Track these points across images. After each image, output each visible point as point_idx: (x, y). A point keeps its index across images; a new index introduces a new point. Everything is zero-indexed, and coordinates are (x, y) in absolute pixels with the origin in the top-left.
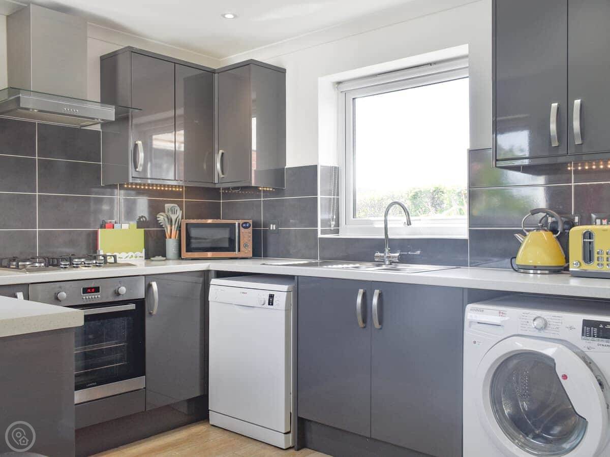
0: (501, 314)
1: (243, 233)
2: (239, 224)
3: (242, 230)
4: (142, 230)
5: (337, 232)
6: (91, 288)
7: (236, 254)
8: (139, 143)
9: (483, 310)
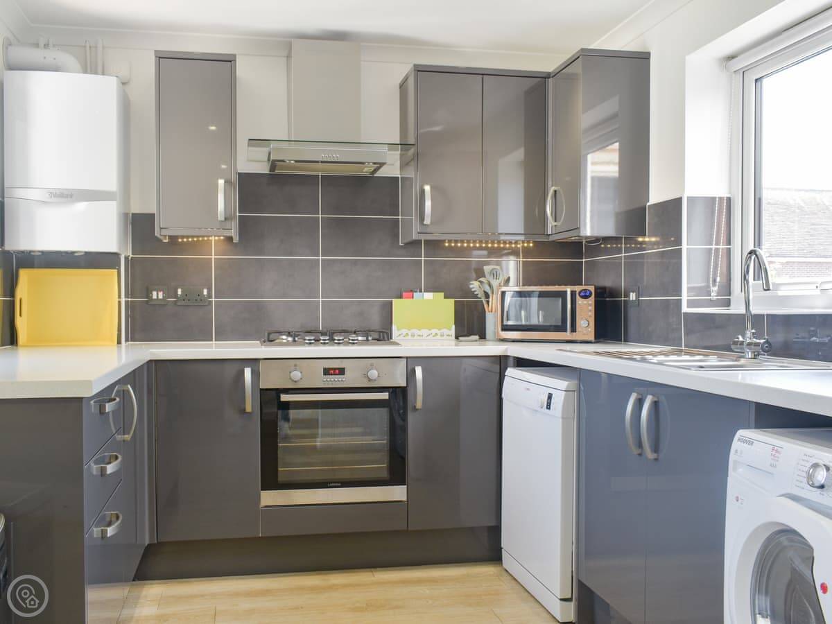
0: (774, 452)
1: (580, 305)
2: (573, 293)
3: (580, 301)
4: (452, 301)
5: (727, 304)
6: (335, 369)
7: (567, 335)
8: (427, 188)
9: (753, 442)
